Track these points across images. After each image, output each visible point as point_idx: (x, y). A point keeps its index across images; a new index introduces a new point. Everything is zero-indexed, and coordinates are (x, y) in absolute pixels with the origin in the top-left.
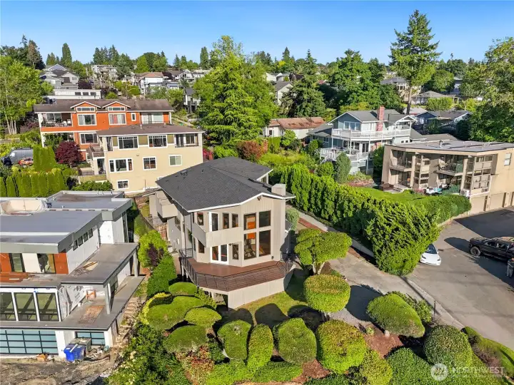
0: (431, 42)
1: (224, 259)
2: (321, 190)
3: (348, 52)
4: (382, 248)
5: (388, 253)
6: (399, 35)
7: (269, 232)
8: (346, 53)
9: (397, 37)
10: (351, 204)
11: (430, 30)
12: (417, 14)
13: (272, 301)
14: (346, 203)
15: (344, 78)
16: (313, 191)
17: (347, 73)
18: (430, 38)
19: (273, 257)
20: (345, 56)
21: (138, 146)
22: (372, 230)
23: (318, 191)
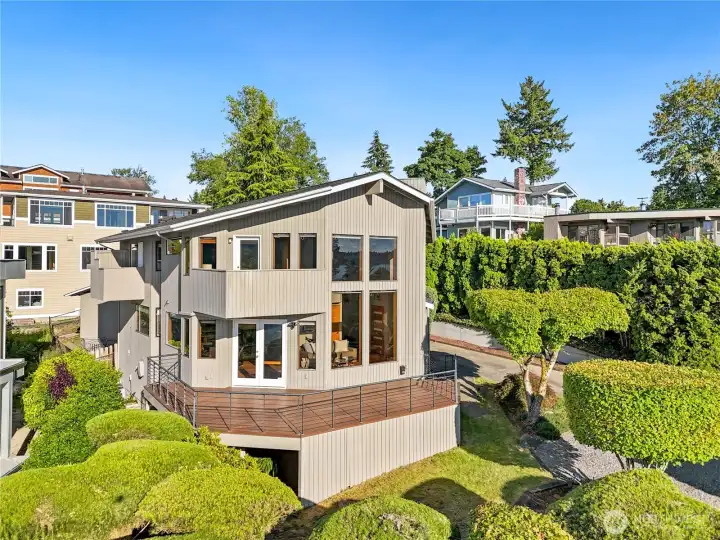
0: (556, 118)
1: (272, 372)
2: (470, 254)
3: (437, 134)
4: (669, 335)
5: (690, 344)
6: (508, 108)
7: (391, 296)
8: (432, 135)
9: (506, 112)
10: (554, 262)
11: (551, 103)
12: (530, 81)
13: (440, 473)
14: (540, 262)
15: (432, 169)
16: (450, 264)
17: (438, 161)
18: (554, 112)
19: (402, 369)
20: (431, 140)
21: (74, 221)
22: (640, 294)
23: (464, 258)
